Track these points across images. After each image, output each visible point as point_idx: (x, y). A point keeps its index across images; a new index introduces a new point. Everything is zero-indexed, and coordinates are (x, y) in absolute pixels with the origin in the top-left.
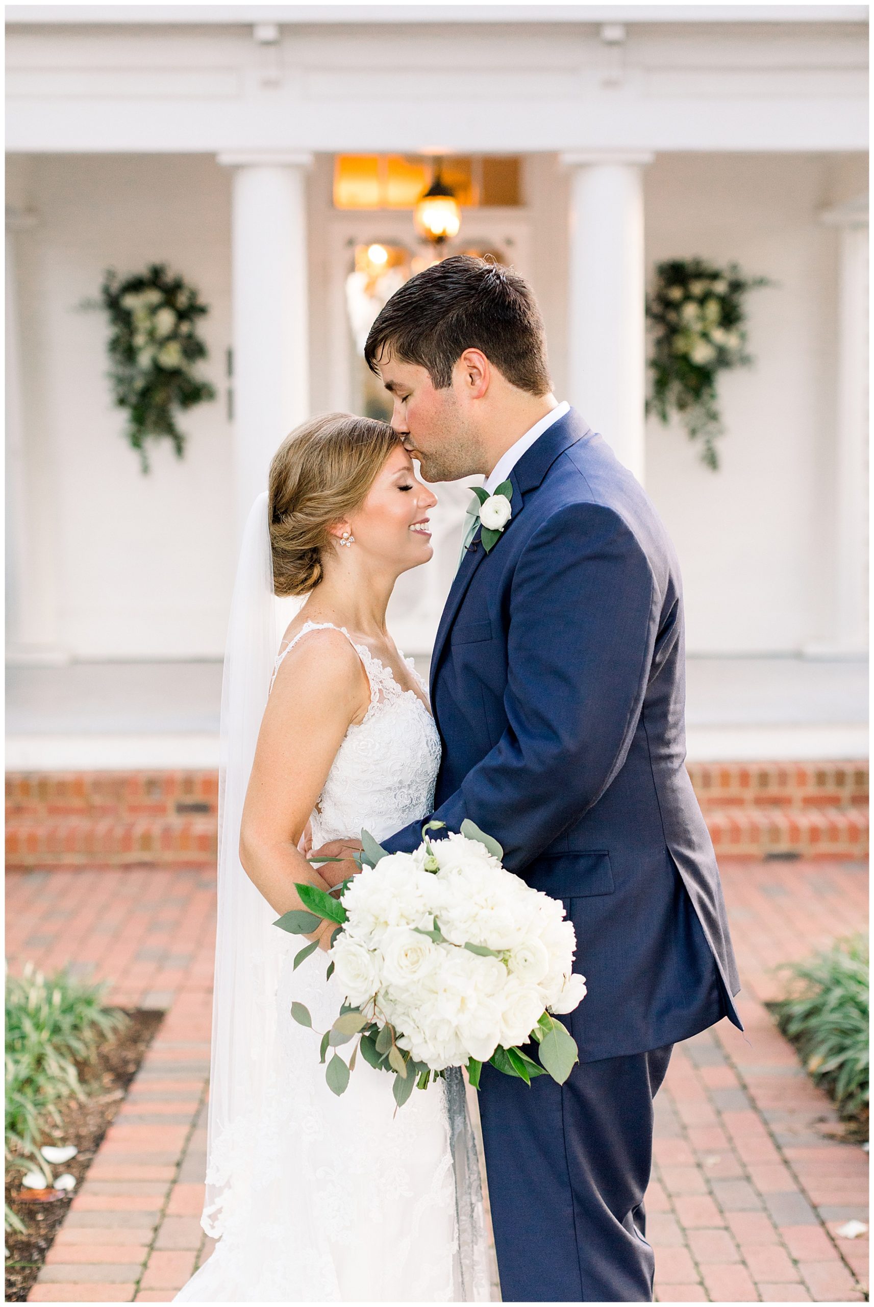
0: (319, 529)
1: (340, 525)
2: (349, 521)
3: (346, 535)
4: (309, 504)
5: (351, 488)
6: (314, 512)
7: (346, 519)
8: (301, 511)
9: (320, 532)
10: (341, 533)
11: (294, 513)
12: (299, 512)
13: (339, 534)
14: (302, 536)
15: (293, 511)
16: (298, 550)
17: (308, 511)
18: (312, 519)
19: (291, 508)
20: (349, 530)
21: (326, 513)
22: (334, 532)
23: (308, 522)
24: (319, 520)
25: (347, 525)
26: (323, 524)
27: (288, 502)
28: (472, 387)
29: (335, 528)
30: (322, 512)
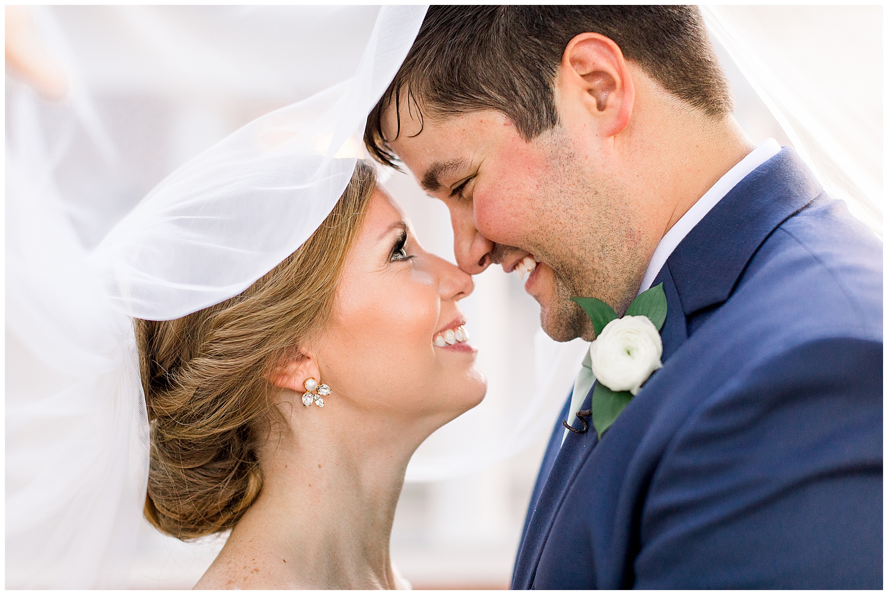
0: (252, 382)
1: (293, 366)
2: (310, 354)
3: (311, 384)
4: (220, 333)
5: (301, 282)
6: (232, 347)
7: (304, 350)
8: (206, 353)
9: (253, 387)
10: (301, 381)
11: (196, 361)
12: (205, 356)
13: (296, 383)
14: (218, 405)
15: (191, 358)
16: (214, 436)
17: (219, 348)
18: (230, 362)
19: (186, 352)
20: (315, 373)
21: (260, 344)
22: (282, 382)
23: (225, 372)
24: (247, 361)
25: (309, 363)
26: (257, 369)
27: (178, 343)
28: (601, 113)
29: (282, 375)
30: (251, 343)
